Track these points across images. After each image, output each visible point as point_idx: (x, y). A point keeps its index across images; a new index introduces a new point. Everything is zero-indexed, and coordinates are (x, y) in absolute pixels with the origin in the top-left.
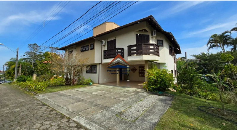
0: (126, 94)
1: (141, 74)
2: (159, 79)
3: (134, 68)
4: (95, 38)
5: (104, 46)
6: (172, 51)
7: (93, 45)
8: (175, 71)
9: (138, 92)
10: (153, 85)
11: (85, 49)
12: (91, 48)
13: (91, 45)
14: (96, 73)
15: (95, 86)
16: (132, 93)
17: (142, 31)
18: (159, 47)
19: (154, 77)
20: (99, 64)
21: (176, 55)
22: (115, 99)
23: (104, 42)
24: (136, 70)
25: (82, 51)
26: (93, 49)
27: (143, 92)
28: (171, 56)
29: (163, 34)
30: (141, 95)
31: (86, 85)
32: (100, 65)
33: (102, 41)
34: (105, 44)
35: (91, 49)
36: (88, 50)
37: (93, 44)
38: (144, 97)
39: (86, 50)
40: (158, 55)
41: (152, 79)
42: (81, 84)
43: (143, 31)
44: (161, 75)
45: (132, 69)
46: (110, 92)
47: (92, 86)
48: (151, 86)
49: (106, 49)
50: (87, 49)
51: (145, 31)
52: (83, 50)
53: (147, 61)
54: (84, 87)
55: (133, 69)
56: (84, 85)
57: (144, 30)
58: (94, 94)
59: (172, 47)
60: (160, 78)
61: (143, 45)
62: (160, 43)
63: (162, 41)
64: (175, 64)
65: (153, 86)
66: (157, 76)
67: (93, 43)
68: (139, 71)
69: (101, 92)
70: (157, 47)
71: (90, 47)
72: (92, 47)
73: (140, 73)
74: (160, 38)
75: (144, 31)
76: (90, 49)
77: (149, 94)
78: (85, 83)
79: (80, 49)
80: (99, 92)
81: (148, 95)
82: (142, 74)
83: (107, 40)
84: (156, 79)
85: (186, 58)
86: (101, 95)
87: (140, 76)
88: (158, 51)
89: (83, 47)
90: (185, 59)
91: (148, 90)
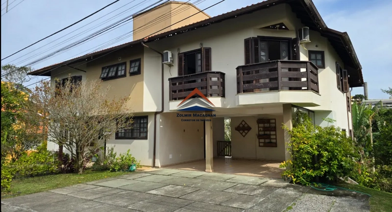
0: (241, 192)
1: (262, 141)
2: (325, 154)
3: (243, 123)
4: (144, 42)
5: (170, 65)
6: (344, 81)
7: (137, 64)
8: (351, 131)
9: (270, 188)
10: (307, 168)
11: (113, 74)
12: (132, 71)
13: (131, 62)
14: (146, 138)
15: (146, 172)
16: (255, 189)
17: (273, 27)
18: (317, 69)
19: (312, 147)
20: (156, 113)
21: (350, 88)
22: (220, 205)
23: (170, 55)
24: (249, 129)
25: (104, 79)
26: (138, 72)
27: (284, 188)
28: (340, 93)
29: (322, 35)
30: (282, 195)
31: (119, 170)
32: (158, 116)
33: (166, 51)
34: (173, 61)
35: (132, 74)
36: (124, 76)
37: (139, 60)
38: (294, 199)
39: (116, 77)
40: (317, 90)
41: (308, 153)
42: (105, 169)
43: (276, 28)
44: (331, 143)
45: (239, 126)
46: (198, 190)
47: (138, 173)
48: (303, 170)
49: (175, 73)
50: (119, 74)
51: (283, 27)
52: (110, 75)
53: (288, 107)
54: (116, 177)
55: (241, 126)
56: (114, 170)
57: (278, 26)
58: (157, 195)
59: (343, 70)
60: (326, 150)
61: (279, 63)
62: (316, 60)
63: (322, 53)
64: (350, 114)
65: (310, 172)
66: (318, 146)
67: (137, 58)
68: (259, 131)
69: (171, 189)
70: (314, 70)
71: (131, 68)
72: (136, 69)
73: (260, 137)
74: (317, 46)
75: (280, 28)
76: (128, 74)
77: (303, 192)
78: (115, 165)
79: (98, 72)
80: (166, 188)
81: (300, 196)
82: (267, 141)
83: (179, 50)
84: (316, 153)
85: (366, 98)
86: (177, 196)
87: (260, 146)
88: (316, 81)
89: (110, 67)
90: (364, 100)
91: (295, 182)
